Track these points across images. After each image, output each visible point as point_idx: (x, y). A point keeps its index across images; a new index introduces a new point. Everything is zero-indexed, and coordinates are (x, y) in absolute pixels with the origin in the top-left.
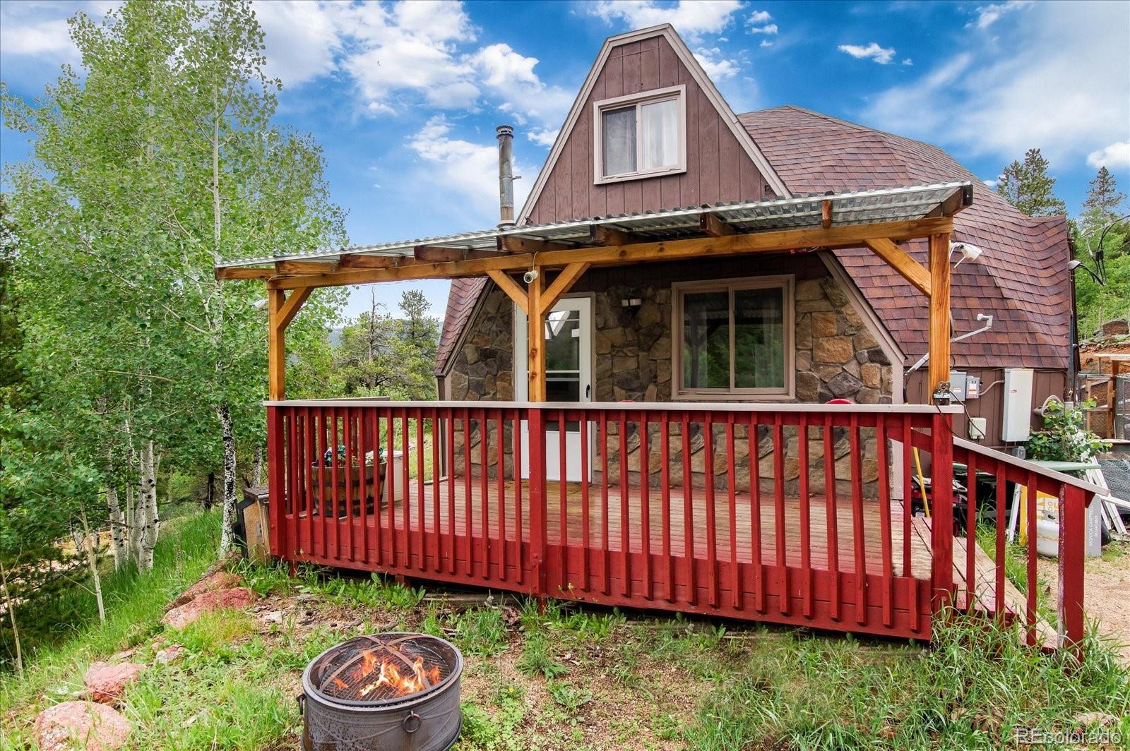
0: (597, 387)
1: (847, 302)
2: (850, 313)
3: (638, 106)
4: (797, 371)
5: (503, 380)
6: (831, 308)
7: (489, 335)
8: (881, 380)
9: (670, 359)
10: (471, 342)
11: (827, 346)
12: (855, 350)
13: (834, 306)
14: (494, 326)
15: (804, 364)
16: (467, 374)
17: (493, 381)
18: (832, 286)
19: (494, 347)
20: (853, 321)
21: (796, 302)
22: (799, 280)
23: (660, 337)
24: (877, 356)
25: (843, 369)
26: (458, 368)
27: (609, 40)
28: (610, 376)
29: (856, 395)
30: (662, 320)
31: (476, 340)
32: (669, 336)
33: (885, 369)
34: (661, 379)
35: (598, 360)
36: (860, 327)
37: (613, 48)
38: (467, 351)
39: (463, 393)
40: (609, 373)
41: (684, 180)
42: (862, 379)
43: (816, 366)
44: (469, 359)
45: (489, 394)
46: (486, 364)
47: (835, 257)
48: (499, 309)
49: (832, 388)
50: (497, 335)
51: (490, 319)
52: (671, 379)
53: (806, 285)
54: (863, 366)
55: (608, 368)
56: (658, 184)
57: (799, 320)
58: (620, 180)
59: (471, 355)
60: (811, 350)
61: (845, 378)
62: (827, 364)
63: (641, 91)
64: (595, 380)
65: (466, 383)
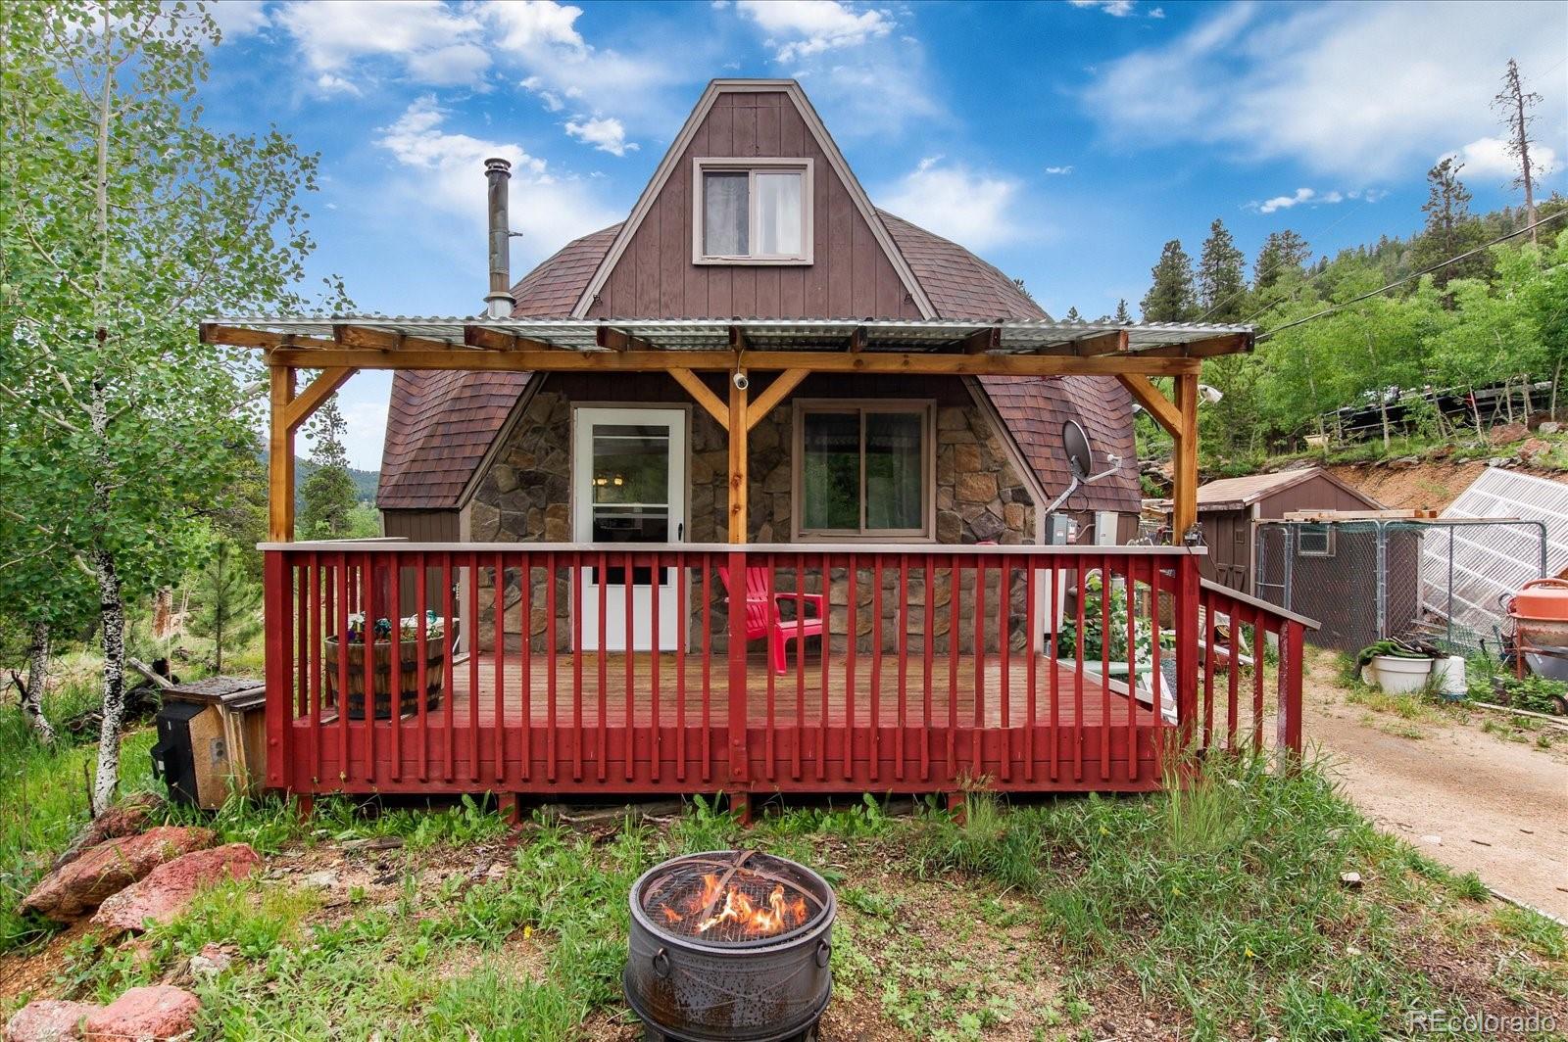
0: (693, 526)
1: (992, 435)
2: (995, 447)
3: (752, 174)
4: (938, 510)
5: (554, 516)
6: (975, 440)
7: (534, 452)
8: (1025, 522)
9: (789, 493)
10: (506, 462)
11: (971, 483)
12: (999, 488)
13: (978, 437)
14: (542, 441)
15: (946, 502)
16: (497, 506)
17: (539, 517)
18: (978, 416)
19: (542, 469)
20: (998, 455)
21: (938, 432)
22: (942, 405)
23: (776, 466)
24: (1021, 496)
25: (987, 509)
26: (484, 498)
27: (716, 82)
28: (711, 513)
29: (998, 538)
30: (781, 443)
31: (513, 458)
32: (789, 464)
33: (1028, 510)
34: (778, 518)
35: (694, 491)
36: (1004, 463)
37: (721, 94)
38: (498, 473)
39: (492, 534)
40: (710, 509)
41: (809, 274)
42: (1005, 520)
43: (958, 503)
44: (500, 485)
45: (533, 534)
46: (529, 493)
47: (980, 384)
48: (550, 416)
49: (975, 529)
50: (547, 454)
51: (535, 431)
52: (790, 518)
53: (949, 413)
54: (1007, 506)
55: (708, 502)
56: (776, 274)
57: (941, 451)
58: (727, 263)
59: (504, 478)
60: (954, 486)
61: (990, 519)
62: (969, 503)
63: (757, 156)
64: (689, 517)
65: (497, 519)
